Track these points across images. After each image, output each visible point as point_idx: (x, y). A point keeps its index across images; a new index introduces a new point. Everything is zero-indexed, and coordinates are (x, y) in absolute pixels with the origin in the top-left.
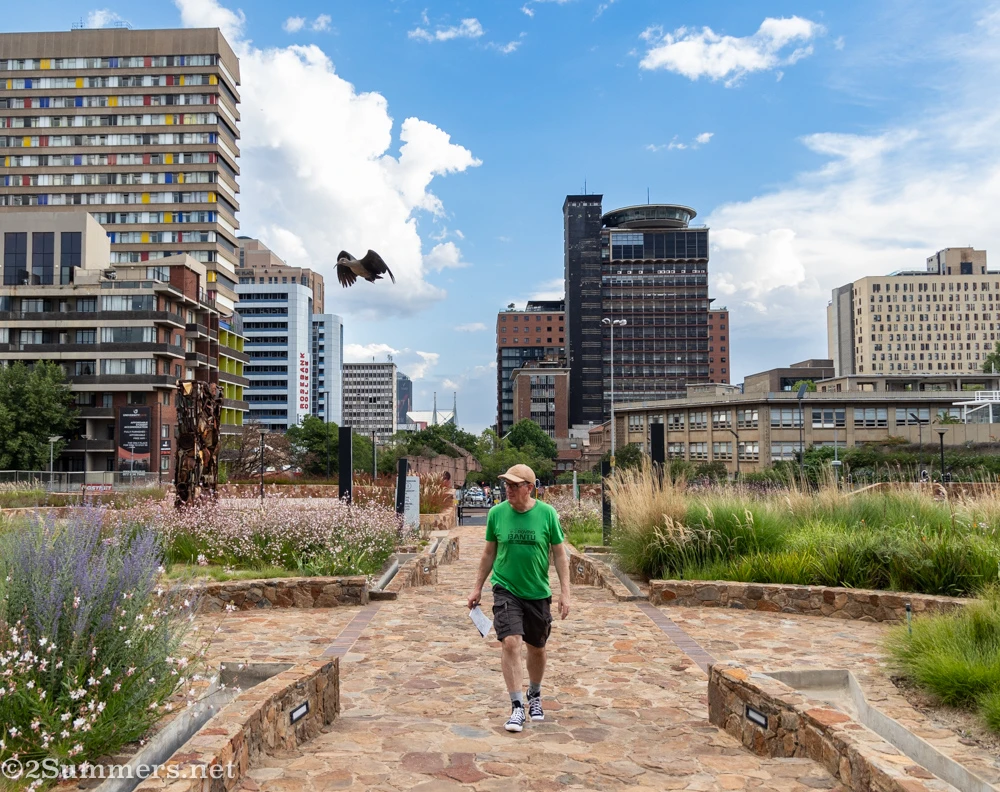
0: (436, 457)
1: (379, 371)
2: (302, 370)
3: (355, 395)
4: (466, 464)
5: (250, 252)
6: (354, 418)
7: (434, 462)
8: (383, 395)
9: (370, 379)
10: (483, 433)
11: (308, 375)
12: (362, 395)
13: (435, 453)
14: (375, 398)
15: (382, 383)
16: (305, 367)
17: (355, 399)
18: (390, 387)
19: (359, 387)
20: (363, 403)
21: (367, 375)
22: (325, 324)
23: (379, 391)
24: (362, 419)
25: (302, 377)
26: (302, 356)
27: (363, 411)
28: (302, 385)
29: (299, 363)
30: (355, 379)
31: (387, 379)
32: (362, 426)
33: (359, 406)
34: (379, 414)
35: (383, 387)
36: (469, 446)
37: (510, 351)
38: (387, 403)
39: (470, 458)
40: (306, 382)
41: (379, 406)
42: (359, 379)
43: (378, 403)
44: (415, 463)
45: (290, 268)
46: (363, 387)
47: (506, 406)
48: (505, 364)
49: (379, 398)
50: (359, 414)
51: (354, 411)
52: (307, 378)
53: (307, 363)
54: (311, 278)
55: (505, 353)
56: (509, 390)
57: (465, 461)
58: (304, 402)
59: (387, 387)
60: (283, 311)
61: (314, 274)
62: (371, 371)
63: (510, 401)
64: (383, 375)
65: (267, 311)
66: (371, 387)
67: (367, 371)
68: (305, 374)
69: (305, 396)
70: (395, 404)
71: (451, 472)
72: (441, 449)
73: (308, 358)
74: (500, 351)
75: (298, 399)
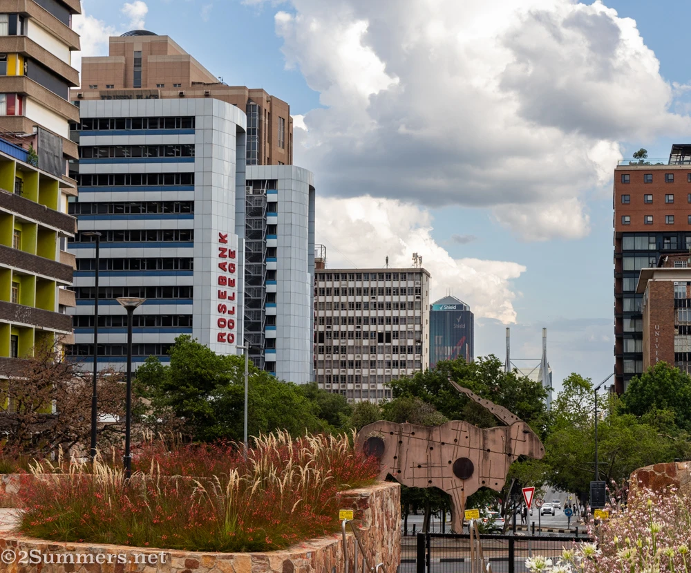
0: (441, 425)
1: (396, 284)
2: (222, 266)
3: (351, 328)
4: (509, 440)
5: (152, 59)
6: (350, 372)
7: (437, 436)
8: (403, 328)
9: (380, 299)
10: (566, 383)
11: (234, 276)
12: (365, 328)
13: (439, 416)
14: (388, 334)
15: (403, 306)
16: (229, 261)
17: (351, 335)
18: (417, 313)
19: (358, 313)
20: (365, 342)
21: (373, 291)
22: (279, 185)
23: (396, 320)
24: (365, 372)
25: (222, 281)
26: (223, 239)
27: (365, 357)
28: (222, 295)
29: (215, 252)
30: (351, 299)
31: (411, 298)
32: (365, 386)
33: (358, 349)
34: (396, 364)
35: (403, 313)
36: (525, 405)
37: (638, 239)
38: (410, 342)
39: (517, 428)
40: (229, 291)
41: (395, 350)
42: (358, 299)
43: (395, 342)
44: (395, 438)
45: (227, 87)
46: (366, 313)
47: (631, 346)
48: (629, 264)
49: (396, 335)
50: (358, 364)
51: (350, 357)
52: (232, 283)
53: (232, 254)
54: (266, 106)
55: (628, 244)
56: (637, 316)
57: (507, 433)
58: (226, 330)
59: (410, 313)
60: (186, 152)
61: (271, 100)
62: (381, 284)
63: (638, 336)
64: (403, 291)
65: (154, 152)
66: (381, 313)
67: (373, 284)
68: (228, 275)
69: (227, 317)
70: (426, 345)
71: (475, 458)
72: (456, 408)
73: (236, 242)
74: (619, 239)
75: (214, 324)
